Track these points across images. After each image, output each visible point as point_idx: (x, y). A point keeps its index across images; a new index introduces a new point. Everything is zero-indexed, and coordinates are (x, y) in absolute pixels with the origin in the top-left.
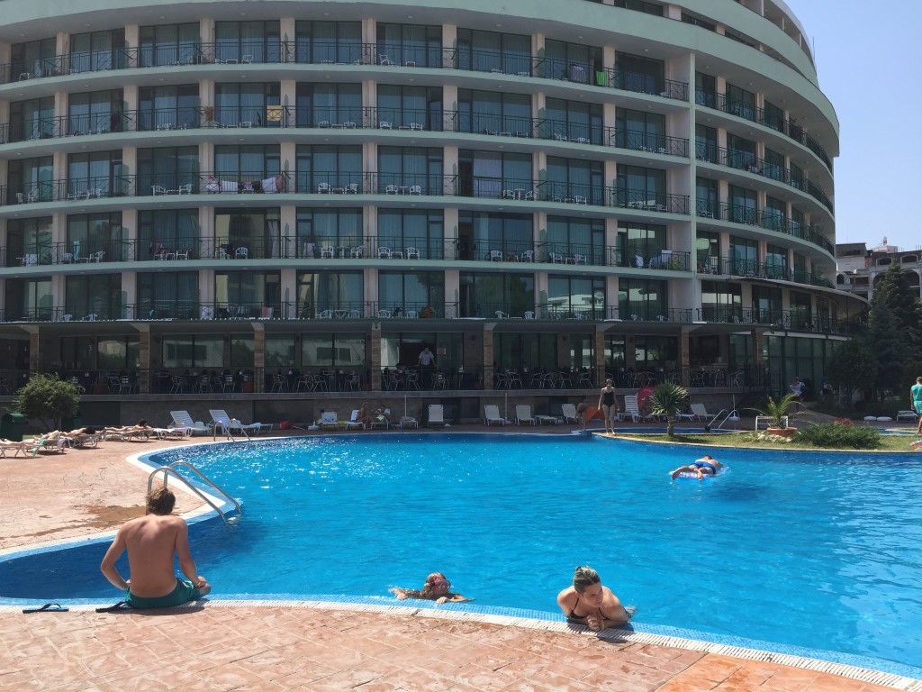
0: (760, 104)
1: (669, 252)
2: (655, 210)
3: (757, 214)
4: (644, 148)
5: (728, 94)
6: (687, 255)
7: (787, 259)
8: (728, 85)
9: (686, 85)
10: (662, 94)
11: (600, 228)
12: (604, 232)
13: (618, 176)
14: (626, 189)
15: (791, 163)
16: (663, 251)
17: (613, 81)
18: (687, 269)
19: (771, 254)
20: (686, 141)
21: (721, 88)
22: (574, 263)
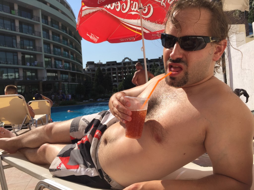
0: (60, 25)
1: (37, 62)
2: (32, 50)
3: (61, 53)
4: (28, 33)
5: (51, 22)
6: (42, 63)
7: (70, 65)
8: (51, 19)
9: (39, 18)
10: (32, 19)
11: (16, 54)
12: (17, 55)
13: (21, 40)
14: (23, 44)
15: (70, 41)
16: (35, 62)
17: (17, 13)
18: (42, 66)
19: (65, 63)
20: (40, 33)
21: (49, 20)
22: (8, 64)
